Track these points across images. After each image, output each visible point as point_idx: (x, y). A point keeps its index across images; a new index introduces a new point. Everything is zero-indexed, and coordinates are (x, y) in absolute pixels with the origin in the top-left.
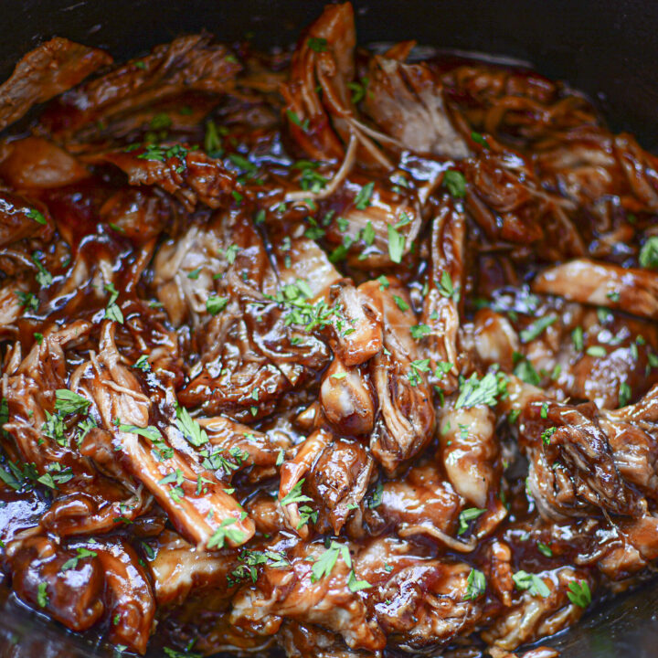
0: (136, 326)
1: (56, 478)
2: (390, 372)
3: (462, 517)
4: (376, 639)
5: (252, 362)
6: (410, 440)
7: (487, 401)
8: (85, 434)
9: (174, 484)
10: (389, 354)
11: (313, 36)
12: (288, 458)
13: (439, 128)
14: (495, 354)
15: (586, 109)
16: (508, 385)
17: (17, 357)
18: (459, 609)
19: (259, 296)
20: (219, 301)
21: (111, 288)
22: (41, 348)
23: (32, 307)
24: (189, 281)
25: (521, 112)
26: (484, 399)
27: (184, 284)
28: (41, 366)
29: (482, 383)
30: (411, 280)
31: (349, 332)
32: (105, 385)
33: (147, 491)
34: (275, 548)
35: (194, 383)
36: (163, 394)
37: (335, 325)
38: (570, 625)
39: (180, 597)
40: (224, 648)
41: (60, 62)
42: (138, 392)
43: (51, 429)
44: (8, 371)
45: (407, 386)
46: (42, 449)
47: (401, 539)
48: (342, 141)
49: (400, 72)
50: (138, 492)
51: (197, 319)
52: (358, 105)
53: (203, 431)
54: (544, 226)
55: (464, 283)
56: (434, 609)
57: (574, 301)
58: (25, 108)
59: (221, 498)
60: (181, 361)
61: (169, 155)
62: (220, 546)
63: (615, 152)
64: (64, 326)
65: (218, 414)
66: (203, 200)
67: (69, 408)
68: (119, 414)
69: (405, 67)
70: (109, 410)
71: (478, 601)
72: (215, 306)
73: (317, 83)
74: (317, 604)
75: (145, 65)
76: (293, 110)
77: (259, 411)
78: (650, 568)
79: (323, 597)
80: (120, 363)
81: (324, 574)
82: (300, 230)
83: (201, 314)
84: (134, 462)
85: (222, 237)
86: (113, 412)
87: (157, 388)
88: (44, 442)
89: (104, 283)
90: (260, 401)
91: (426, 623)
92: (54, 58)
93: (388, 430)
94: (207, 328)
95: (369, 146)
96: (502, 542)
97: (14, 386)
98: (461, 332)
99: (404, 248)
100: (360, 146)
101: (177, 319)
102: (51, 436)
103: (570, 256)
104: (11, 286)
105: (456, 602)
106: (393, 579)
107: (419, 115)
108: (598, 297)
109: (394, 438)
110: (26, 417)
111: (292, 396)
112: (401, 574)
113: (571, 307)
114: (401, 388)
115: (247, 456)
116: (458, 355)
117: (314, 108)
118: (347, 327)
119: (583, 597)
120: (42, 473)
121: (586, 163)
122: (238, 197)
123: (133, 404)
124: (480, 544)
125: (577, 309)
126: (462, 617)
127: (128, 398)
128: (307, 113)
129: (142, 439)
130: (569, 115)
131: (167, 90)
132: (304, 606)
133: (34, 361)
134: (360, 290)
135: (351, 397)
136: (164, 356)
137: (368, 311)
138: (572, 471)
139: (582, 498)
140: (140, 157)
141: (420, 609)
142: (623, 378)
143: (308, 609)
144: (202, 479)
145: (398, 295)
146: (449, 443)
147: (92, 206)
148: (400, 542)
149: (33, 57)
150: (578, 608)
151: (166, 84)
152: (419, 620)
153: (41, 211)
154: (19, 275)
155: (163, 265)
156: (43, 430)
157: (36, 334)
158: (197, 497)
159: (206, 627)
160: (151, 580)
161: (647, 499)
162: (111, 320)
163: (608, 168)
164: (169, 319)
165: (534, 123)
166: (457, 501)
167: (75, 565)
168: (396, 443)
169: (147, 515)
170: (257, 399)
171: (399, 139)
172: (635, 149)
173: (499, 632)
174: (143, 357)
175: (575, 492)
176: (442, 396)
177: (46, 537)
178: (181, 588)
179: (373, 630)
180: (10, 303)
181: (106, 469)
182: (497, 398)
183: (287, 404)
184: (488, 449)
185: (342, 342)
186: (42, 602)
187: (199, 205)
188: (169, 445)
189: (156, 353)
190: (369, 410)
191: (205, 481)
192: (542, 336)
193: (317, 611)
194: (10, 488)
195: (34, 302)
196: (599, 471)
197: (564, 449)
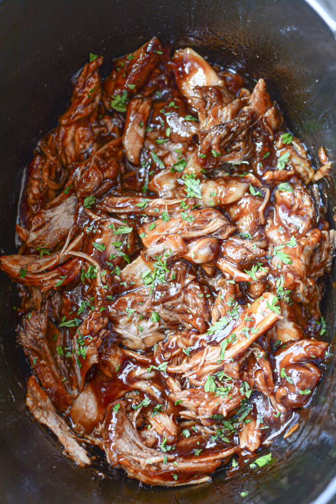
0: (168, 356)
1: (247, 390)
2: (189, 230)
3: (254, 194)
4: (316, 233)
5: (184, 298)
6: (221, 220)
7: (198, 184)
8: (227, 376)
9: (249, 332)
10: (180, 231)
11: (19, 275)
12: (231, 278)
13: (61, 211)
14: (172, 181)
15: (47, 140)
16: (188, 174)
17: (187, 413)
18: (298, 194)
19: (151, 296)
20: (154, 316)
21: (150, 369)
22: (185, 401)
23: (160, 408)
24: (144, 331)
25: (50, 171)
26: (197, 185)
27: (145, 334)
28: (194, 400)
29: (189, 187)
30: (139, 222)
31: (170, 250)
32: (201, 369)
33: (251, 346)
34: (274, 284)
35: (195, 326)
36: (202, 340)
37: (166, 258)
38: (301, 143)
39: (299, 327)
40: (318, 307)
41: (38, 401)
42: (204, 352)
43: (224, 393)
44: (194, 417)
45: (195, 222)
46: (234, 397)
47: (266, 223)
48: (70, 259)
49: (35, 231)
50: (252, 349)
51: (162, 327)
52: (51, 252)
53: (220, 320)
54: (108, 158)
55: (139, 197)
56: (299, 206)
57: (143, 144)
58: (60, 418)
59: (254, 309)
60: (183, 333)
61: (83, 344)
62: (279, 308)
63: (68, 125)
64: (171, 391)
65: (210, 313)
66: (104, 325)
67: (214, 386)
68: (215, 361)
69: (33, 228)
70: (213, 366)
71: (293, 186)
72: (156, 317)
73: (42, 273)
74: (303, 261)
75: (34, 359)
76: (55, 284)
77: (208, 293)
78: (274, 105)
79: (299, 258)
80: (188, 362)
81: (288, 258)
82: (117, 278)
83: (160, 325)
84: (239, 352)
85: (122, 316)
86: (213, 364)
87: (200, 343)
88: (230, 397)
89: (147, 373)
90: (204, 293)
91: (307, 210)
92: (37, 404)
93: (216, 231)
94: (167, 321)
95: (73, 245)
96: (263, 175)
97: (204, 412)
98: (164, 197)
99: (125, 226)
100: (73, 250)
101: (162, 336)
102: (227, 393)
103: (121, 146)
104: (149, 419)
105: (295, 197)
106: (286, 226)
107: (56, 221)
108: (141, 132)
109: (220, 228)
110: (219, 406)
111: (199, 278)
112: (284, 222)
113: (146, 145)
114: (196, 225)
115: (231, 298)
116: (177, 198)
117: (54, 274)
118: (168, 251)
119: (289, 136)
120: (245, 396)
121: (73, 139)
122: (102, 309)
123: (210, 354)
124: (265, 186)
125: (147, 142)
126: (301, 193)
127: (207, 357)
128: (57, 277)
129: (227, 349)
130: (50, 148)
131: (46, 347)
132: (303, 267)
133: (191, 404)
134: (149, 247)
135: (203, 249)
136: (183, 341)
137: (160, 242)
138: (232, 142)
139: (244, 137)
140: (84, 358)
141: (300, 213)
142: (182, 119)
143: (304, 265)
144: (245, 319)
145: (148, 228)
146: (219, 201)
147: (107, 381)
148: (267, 223)
149: (37, 415)
150: (293, 139)
151: (44, 348)
152: (305, 213)
153: (113, 406)
154: (143, 415)
155: (135, 345)
156: (224, 397)
157: (176, 404)
158: (255, 321)
159: (309, 316)
160: (292, 342)
161: (243, 107)
162: (167, 368)
163: (77, 128)
164: (162, 340)
165: (55, 165)
166: (247, 197)
167: (290, 378)
168: (222, 226)
169: (261, 345)
170: (203, 295)
171: (68, 230)
172: (67, 115)
173: (305, 176)
174: (184, 351)
175: (242, 141)
176: (196, 205)
177: (275, 393)
178: (295, 327)
179: (312, 234)
180: (159, 419)
181: (242, 365)
182: (196, 179)
183: (203, 281)
184: (221, 183)
185: (175, 254)
186: (309, 392)
187: (106, 327)
188: (228, 336)
189: (180, 345)
190: (207, 240)
191: (246, 317)
192: (162, 158)
193: (305, 261)
194: (250, 412)
195: (158, 406)
196: (234, 129)
197: (223, 146)
